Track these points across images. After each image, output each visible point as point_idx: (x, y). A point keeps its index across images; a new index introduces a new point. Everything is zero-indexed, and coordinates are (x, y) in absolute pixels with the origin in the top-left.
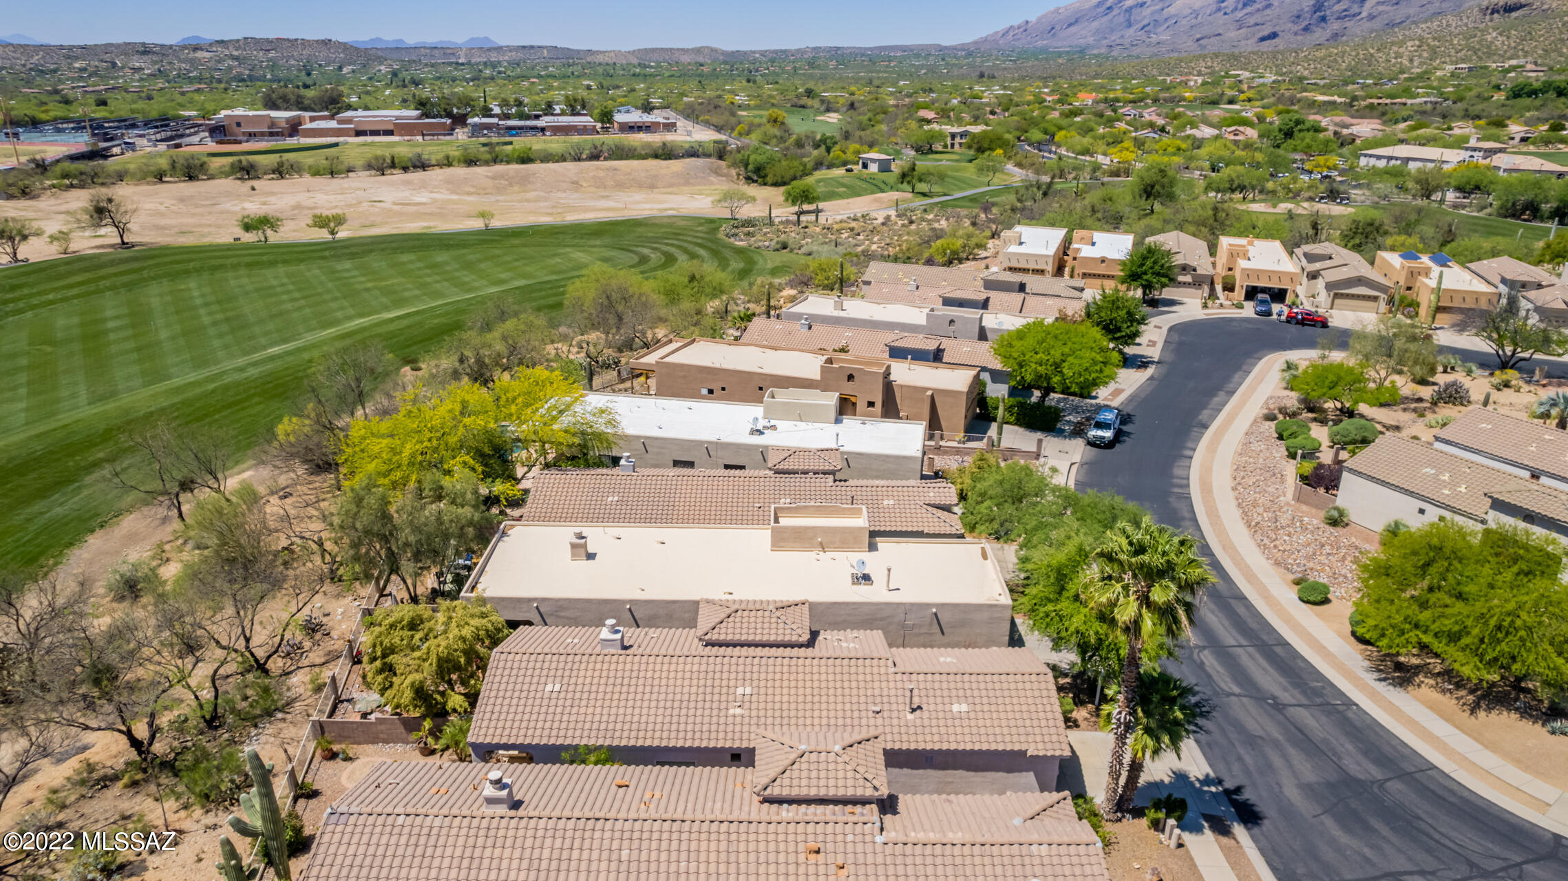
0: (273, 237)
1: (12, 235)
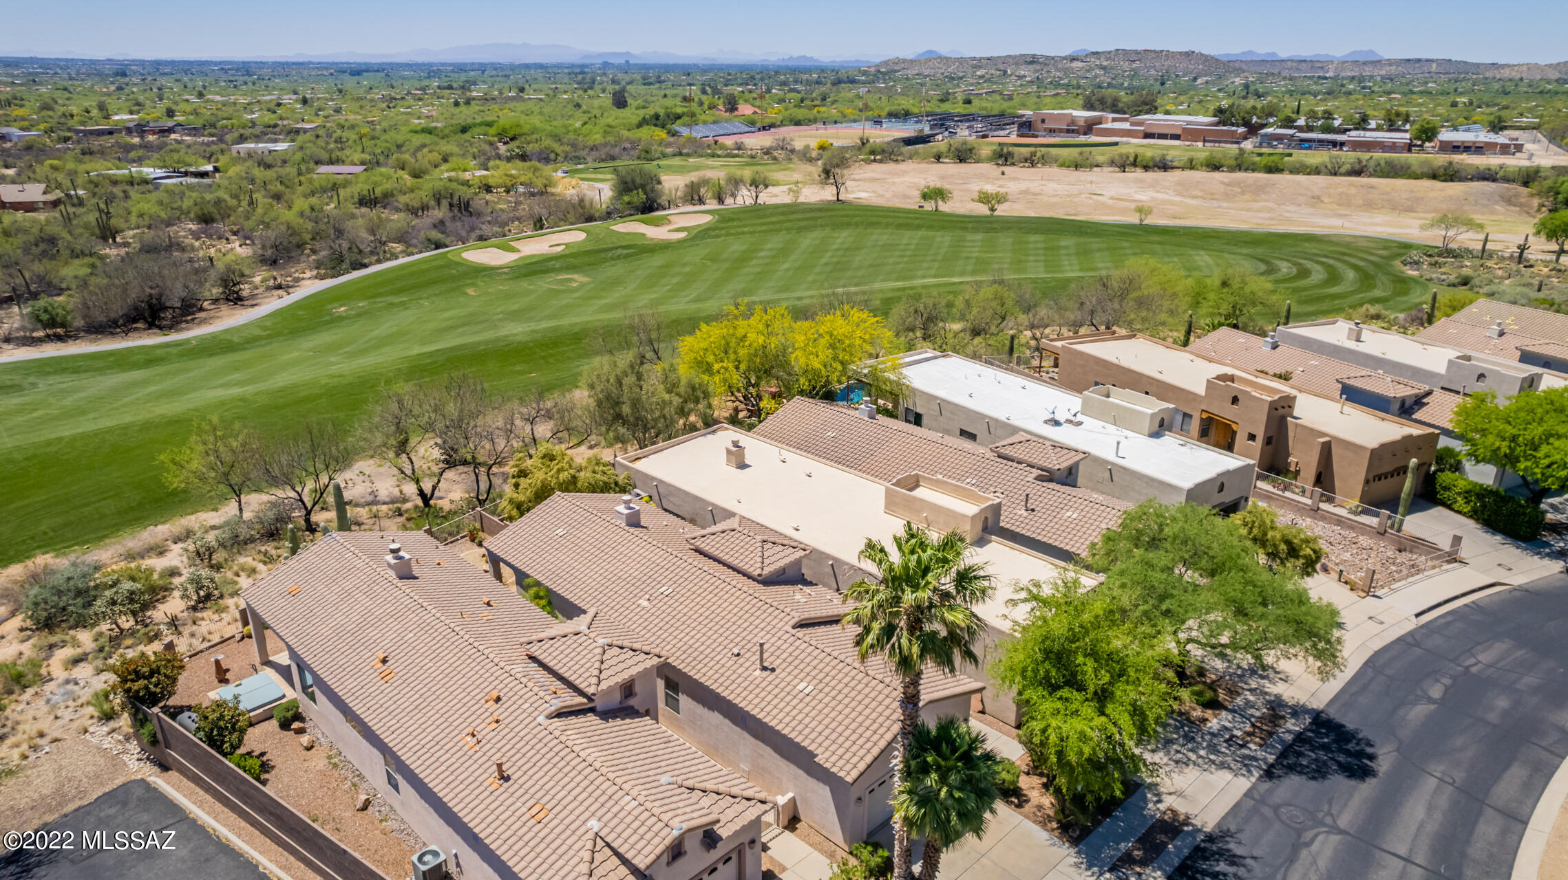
0: (944, 207)
1: (758, 183)
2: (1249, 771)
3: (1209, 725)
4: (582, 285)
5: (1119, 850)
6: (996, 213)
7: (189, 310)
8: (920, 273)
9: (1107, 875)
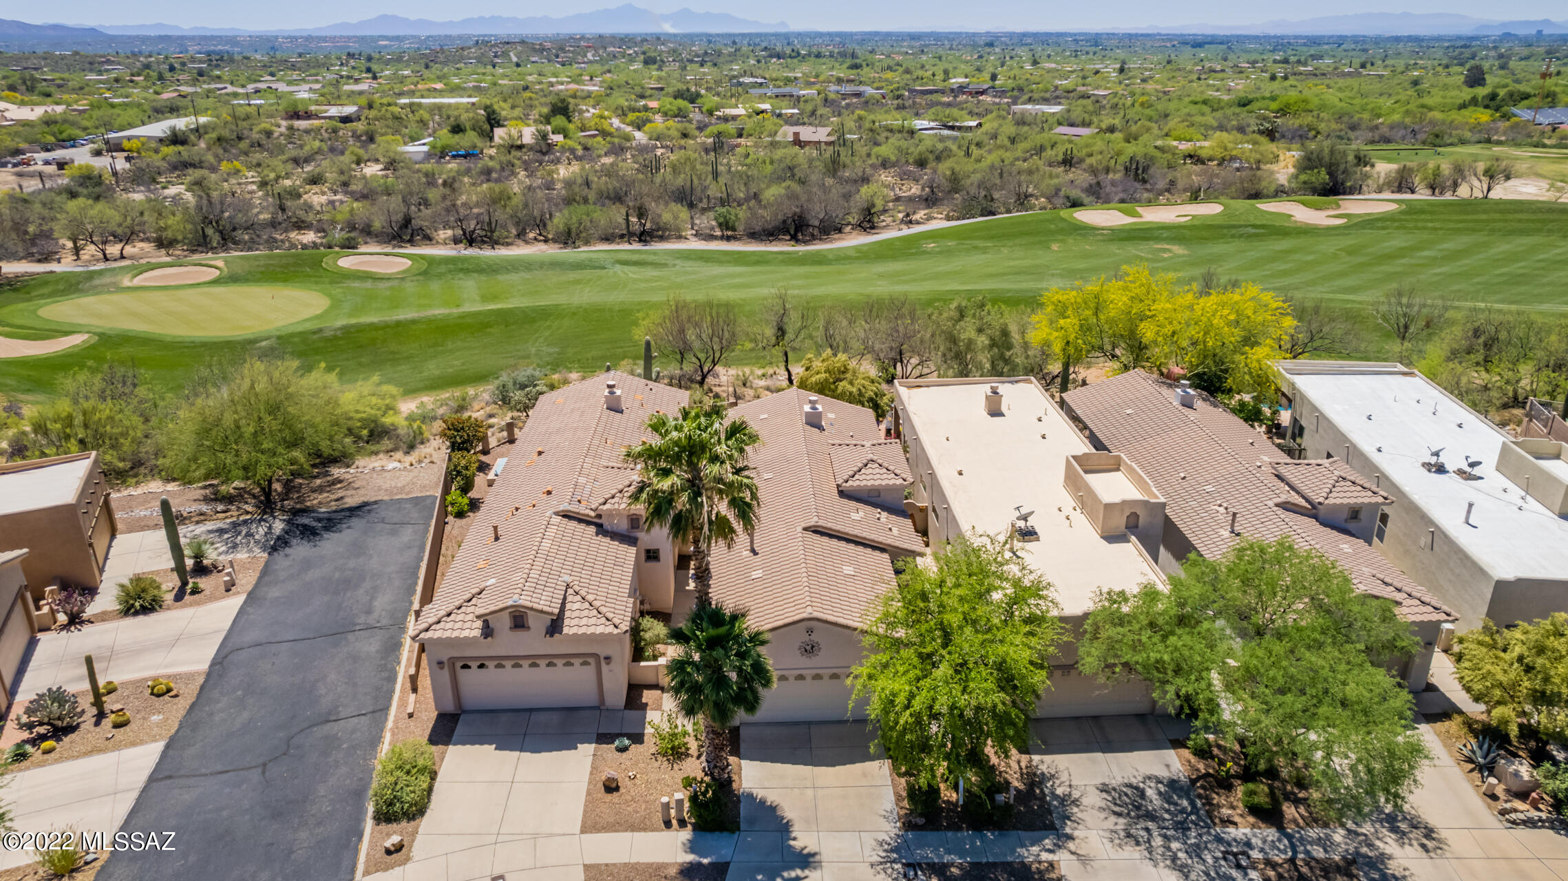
1: (1497, 173)
9: (898, 866)
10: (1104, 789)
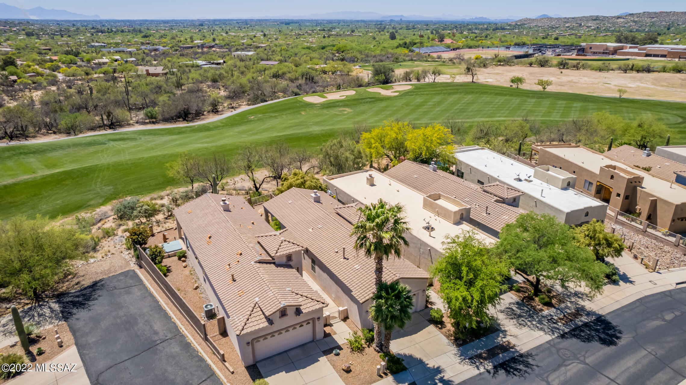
0: (521, 86)
1: (436, 73)
2: (553, 334)
3: (543, 312)
4: (349, 113)
5: (476, 352)
6: (546, 90)
7: (198, 114)
8: (498, 115)
9: (467, 360)
10: (502, 312)
